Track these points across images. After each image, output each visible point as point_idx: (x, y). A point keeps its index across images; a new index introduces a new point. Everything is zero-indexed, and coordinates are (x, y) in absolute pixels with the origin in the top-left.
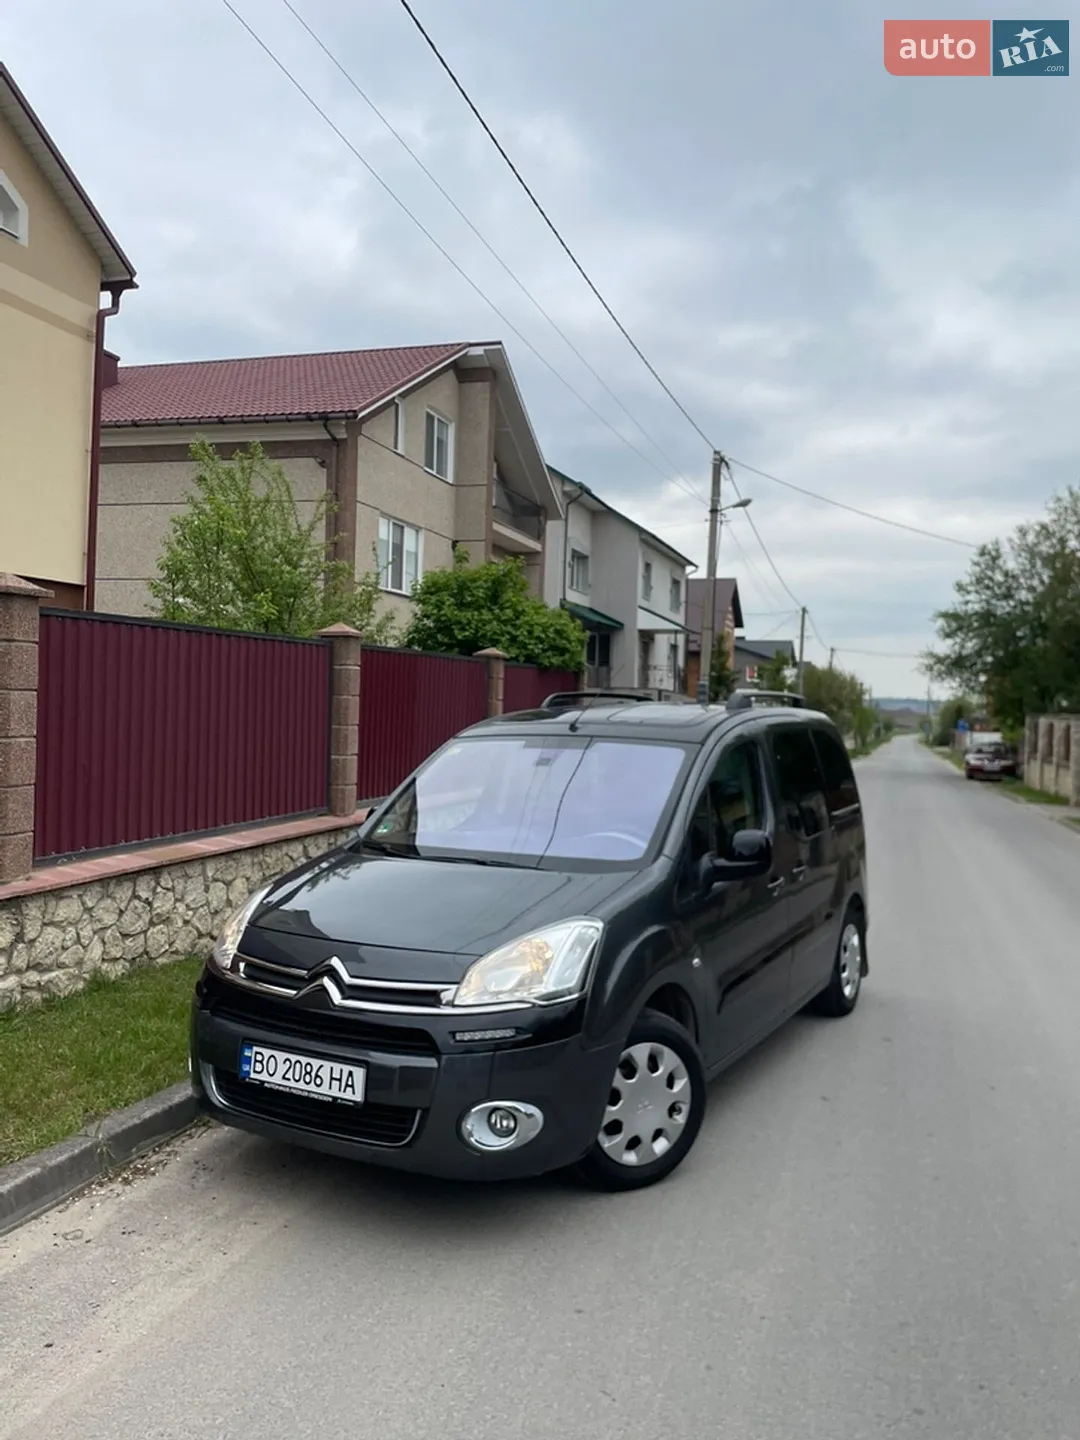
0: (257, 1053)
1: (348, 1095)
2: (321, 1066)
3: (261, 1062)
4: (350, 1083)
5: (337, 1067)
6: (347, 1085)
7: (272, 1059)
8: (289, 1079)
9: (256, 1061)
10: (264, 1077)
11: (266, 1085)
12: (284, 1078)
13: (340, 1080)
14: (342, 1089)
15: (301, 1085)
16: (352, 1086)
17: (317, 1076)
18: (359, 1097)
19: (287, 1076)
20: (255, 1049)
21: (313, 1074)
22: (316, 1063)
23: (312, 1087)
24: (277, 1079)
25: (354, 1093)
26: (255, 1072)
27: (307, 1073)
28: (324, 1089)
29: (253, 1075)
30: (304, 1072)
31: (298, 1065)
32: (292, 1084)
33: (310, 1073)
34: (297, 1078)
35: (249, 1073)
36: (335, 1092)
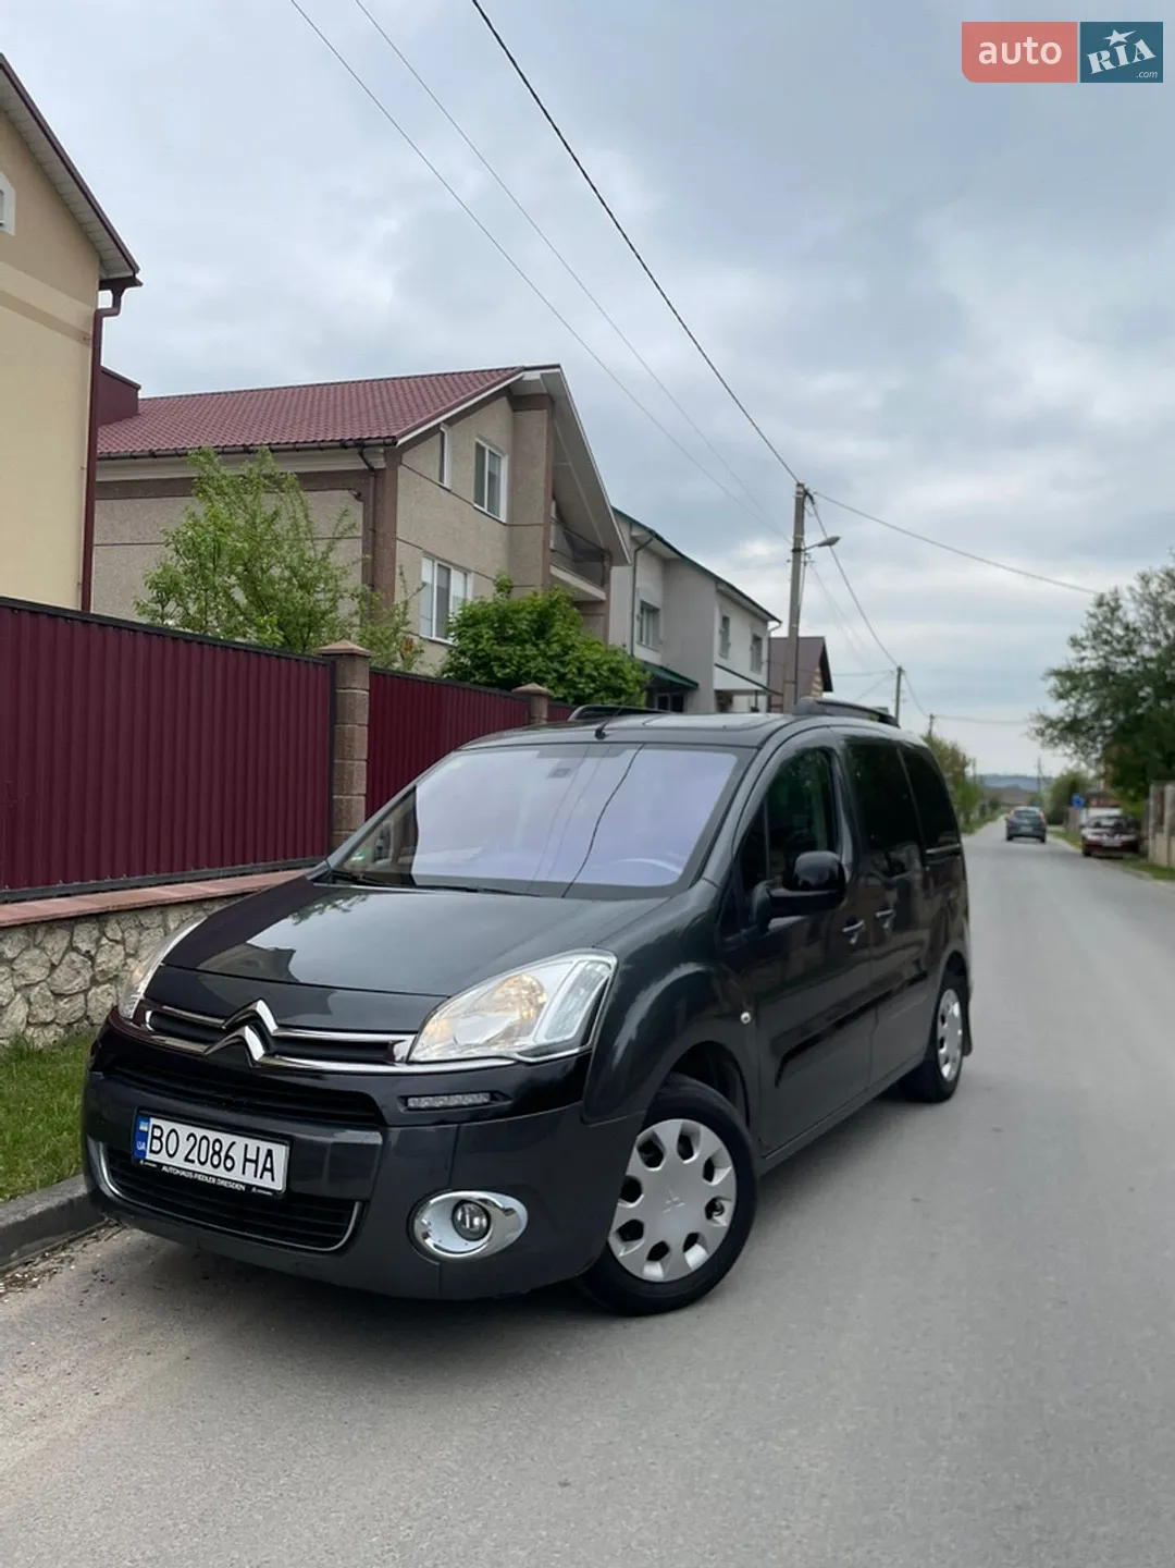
0: (154, 1126)
1: (266, 1182)
2: (233, 1143)
3: (159, 1138)
4: (268, 1166)
5: (253, 1144)
6: (265, 1169)
7: (173, 1134)
8: (193, 1162)
9: (153, 1137)
10: (162, 1158)
11: (164, 1168)
12: (187, 1159)
13: (256, 1162)
14: (259, 1175)
15: (208, 1169)
16: (271, 1170)
17: (227, 1157)
18: (279, 1185)
19: (190, 1157)
20: (153, 1121)
21: (223, 1154)
22: (226, 1139)
23: (220, 1172)
24: (178, 1161)
25: (273, 1179)
26: (151, 1151)
27: (215, 1153)
28: (236, 1175)
29: (149, 1156)
30: (211, 1152)
31: (204, 1142)
32: (196, 1167)
33: (218, 1153)
34: (203, 1160)
35: (144, 1153)
36: (249, 1178)
